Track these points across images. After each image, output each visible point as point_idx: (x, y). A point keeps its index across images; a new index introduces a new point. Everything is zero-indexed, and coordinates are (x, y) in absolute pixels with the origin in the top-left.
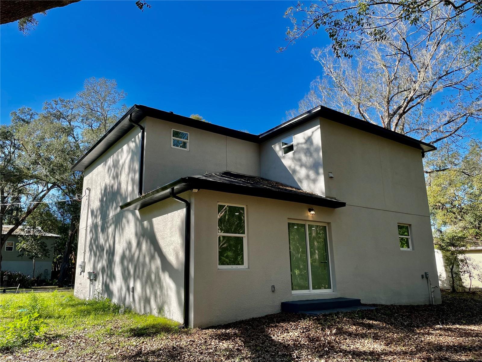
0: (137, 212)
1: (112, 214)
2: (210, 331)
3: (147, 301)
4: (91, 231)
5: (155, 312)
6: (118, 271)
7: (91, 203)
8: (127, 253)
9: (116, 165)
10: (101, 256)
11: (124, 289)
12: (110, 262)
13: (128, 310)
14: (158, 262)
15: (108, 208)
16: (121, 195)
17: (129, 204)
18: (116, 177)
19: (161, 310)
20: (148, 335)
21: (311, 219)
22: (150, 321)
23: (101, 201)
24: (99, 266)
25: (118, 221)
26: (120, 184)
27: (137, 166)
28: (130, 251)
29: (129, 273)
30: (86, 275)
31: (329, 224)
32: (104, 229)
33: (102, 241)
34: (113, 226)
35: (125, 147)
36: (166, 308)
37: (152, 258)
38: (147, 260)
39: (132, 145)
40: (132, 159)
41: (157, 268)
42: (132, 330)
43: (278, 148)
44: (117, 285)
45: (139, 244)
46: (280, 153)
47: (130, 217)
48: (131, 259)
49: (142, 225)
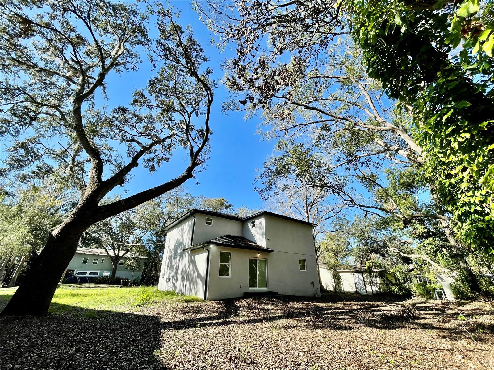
0: (190, 252)
1: (179, 252)
2: (214, 302)
3: (191, 290)
4: (169, 258)
5: (194, 295)
6: (179, 277)
7: (170, 246)
8: (184, 270)
9: (182, 230)
10: (172, 271)
11: (182, 285)
12: (177, 273)
13: (183, 294)
14: (196, 274)
15: (177, 249)
16: (183, 244)
17: (186, 249)
18: (182, 235)
19: (196, 294)
20: (190, 302)
21: (258, 257)
22: (191, 297)
23: (175, 246)
24: (171, 275)
25: (181, 255)
26: (183, 239)
27: (191, 233)
28: (185, 268)
29: (184, 278)
30: (165, 279)
31: (267, 259)
32: (174, 258)
33: (173, 263)
34: (179, 257)
35: (187, 223)
36: (198, 293)
37: (194, 272)
38: (192, 273)
39: (190, 223)
40: (189, 229)
41: (196, 276)
42: (184, 300)
43: (250, 225)
44: (179, 284)
45: (189, 266)
46: (250, 227)
47: (187, 254)
48: (186, 272)
49: (191, 258)
